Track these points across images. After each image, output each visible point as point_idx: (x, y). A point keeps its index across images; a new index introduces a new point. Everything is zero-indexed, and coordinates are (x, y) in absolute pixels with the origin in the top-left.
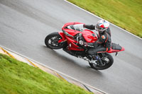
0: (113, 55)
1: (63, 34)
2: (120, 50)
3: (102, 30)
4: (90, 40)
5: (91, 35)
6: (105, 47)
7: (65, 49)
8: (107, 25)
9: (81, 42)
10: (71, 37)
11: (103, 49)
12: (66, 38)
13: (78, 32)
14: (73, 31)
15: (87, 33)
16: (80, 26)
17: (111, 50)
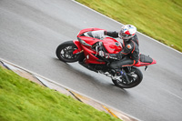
0: (141, 69)
1: (79, 43)
2: (150, 63)
3: (127, 38)
4: (112, 50)
5: (114, 44)
6: (132, 59)
7: (82, 62)
8: (133, 31)
9: (101, 53)
10: (88, 47)
11: (129, 61)
12: (82, 49)
13: (97, 40)
14: (91, 39)
15: (109, 42)
16: (100, 33)
17: (140, 63)
